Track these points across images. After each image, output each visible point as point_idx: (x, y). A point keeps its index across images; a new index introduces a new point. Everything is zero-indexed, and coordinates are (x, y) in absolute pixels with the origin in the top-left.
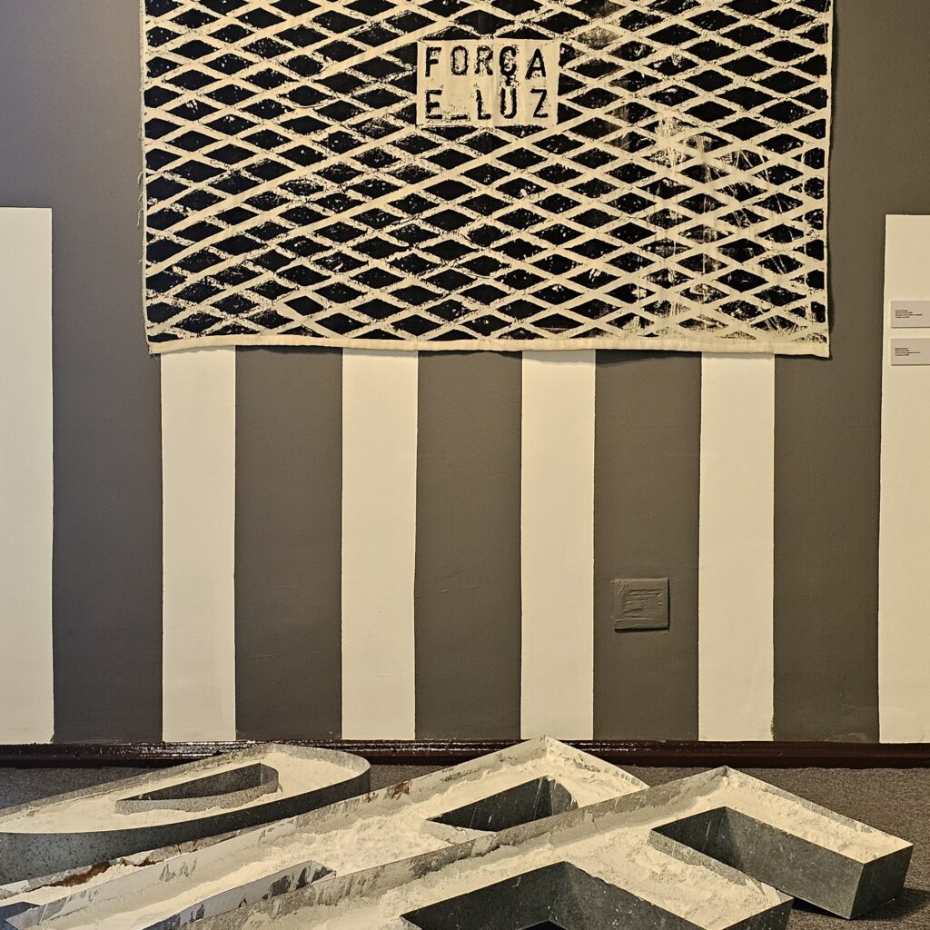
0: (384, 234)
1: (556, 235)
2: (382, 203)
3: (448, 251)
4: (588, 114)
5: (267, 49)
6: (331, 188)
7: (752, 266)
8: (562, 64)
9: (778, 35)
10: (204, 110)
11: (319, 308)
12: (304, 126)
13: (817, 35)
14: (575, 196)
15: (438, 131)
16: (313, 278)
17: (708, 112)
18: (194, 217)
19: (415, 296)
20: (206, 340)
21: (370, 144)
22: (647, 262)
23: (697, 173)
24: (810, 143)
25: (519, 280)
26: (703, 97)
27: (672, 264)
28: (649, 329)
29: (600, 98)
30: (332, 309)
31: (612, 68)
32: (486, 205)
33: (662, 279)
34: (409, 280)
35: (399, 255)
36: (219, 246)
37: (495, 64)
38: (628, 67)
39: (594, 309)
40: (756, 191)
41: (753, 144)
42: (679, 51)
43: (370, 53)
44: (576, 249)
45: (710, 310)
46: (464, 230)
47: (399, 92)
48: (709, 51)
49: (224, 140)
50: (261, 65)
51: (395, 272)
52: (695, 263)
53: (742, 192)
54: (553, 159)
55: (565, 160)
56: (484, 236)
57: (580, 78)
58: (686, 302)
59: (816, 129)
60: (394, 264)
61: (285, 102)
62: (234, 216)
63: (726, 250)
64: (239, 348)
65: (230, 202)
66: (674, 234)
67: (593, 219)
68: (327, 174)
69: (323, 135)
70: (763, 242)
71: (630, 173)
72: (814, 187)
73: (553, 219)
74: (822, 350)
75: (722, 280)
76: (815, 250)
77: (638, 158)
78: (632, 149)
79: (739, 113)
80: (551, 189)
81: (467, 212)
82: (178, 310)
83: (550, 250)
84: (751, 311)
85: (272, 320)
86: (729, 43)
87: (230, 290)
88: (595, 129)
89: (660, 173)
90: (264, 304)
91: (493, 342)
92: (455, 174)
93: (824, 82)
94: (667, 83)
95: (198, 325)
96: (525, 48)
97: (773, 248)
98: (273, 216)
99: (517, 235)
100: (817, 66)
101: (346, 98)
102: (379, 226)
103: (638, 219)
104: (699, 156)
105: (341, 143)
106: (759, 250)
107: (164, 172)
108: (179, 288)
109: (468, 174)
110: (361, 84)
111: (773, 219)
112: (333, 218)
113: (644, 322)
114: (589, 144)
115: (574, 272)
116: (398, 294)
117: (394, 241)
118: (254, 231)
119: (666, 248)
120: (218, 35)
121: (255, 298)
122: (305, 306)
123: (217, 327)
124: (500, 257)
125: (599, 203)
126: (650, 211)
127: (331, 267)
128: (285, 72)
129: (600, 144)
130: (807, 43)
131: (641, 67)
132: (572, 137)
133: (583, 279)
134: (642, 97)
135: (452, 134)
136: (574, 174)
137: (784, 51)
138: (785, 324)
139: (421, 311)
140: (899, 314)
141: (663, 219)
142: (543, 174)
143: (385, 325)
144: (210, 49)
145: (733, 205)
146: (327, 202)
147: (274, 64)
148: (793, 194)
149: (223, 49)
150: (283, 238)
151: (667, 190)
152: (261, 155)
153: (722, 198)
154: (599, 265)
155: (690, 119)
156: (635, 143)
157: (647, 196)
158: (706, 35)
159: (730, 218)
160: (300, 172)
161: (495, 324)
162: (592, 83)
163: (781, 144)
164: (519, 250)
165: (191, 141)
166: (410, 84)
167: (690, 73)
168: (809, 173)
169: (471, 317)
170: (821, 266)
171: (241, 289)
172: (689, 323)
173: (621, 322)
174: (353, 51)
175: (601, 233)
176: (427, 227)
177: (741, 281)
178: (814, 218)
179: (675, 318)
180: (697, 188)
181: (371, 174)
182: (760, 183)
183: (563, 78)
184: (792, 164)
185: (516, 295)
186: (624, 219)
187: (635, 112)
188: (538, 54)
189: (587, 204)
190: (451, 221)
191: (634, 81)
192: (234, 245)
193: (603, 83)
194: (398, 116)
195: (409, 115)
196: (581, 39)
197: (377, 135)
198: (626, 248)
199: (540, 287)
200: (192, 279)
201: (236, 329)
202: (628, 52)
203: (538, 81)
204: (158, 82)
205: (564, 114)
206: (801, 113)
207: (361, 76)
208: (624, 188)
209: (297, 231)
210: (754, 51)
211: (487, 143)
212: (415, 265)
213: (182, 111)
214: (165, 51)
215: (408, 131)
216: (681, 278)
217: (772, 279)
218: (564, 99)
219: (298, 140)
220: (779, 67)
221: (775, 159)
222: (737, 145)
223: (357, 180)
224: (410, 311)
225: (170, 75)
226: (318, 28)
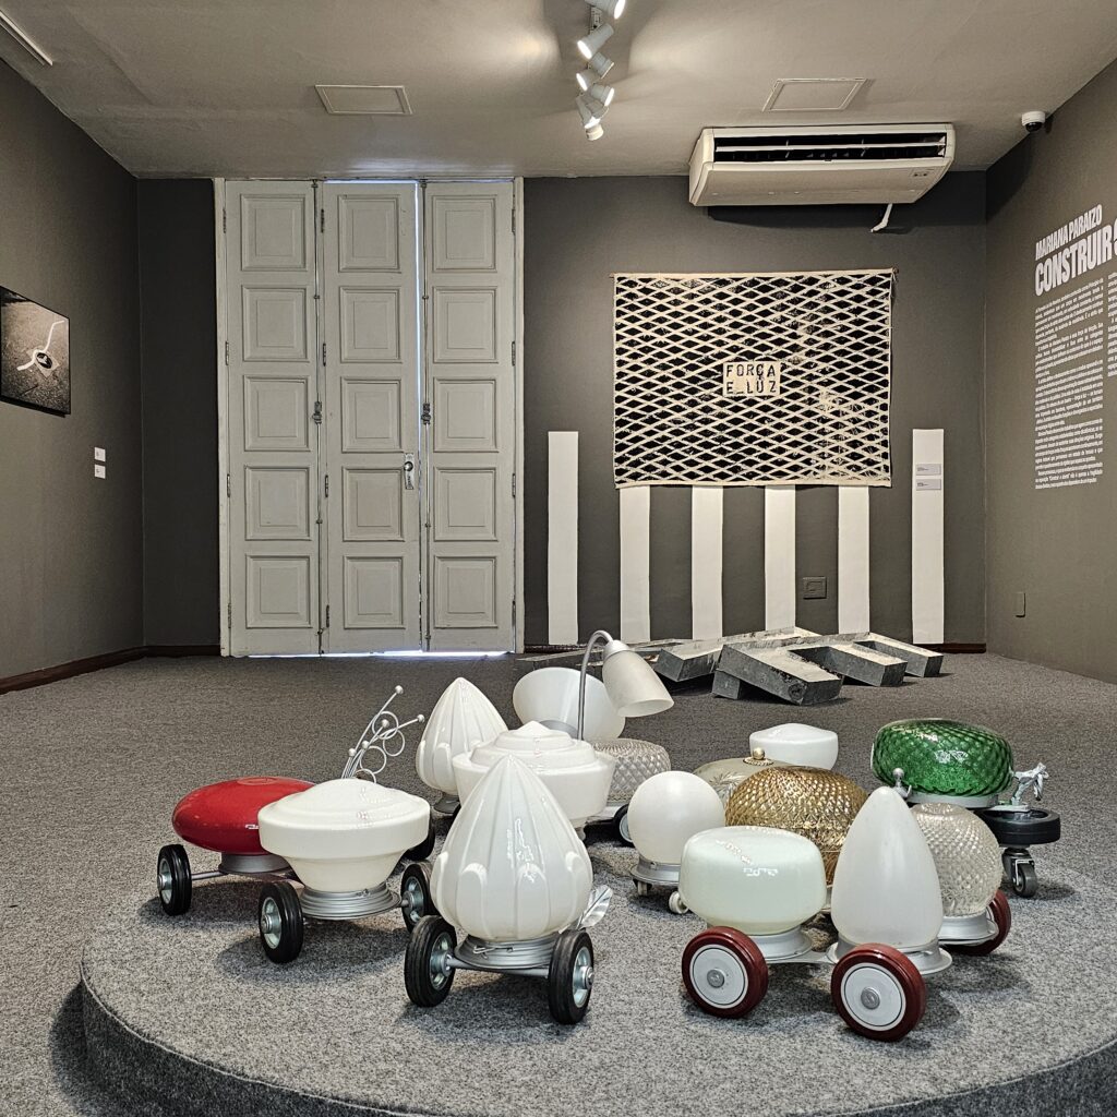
0: (710, 439)
1: (779, 439)
2: (709, 427)
3: (736, 445)
4: (792, 391)
5: (664, 367)
6: (689, 421)
7: (859, 450)
8: (782, 370)
9: (868, 358)
10: (638, 391)
11: (683, 469)
12: (678, 397)
13: (884, 358)
14: (787, 423)
15: (731, 398)
16: (681, 457)
17: (841, 389)
18: (634, 434)
19: (722, 464)
20: (638, 483)
21: (705, 404)
22: (816, 449)
23: (836, 413)
24: (882, 401)
25: (764, 457)
26: (839, 383)
27: (826, 450)
28: (817, 476)
29: (796, 384)
30: (689, 469)
31: (802, 372)
32: (751, 427)
33: (822, 456)
34: (720, 457)
35: (715, 448)
36: (644, 445)
37: (755, 371)
38: (808, 372)
39: (795, 468)
40: (860, 420)
41: (859, 402)
42: (829, 365)
43: (705, 368)
44: (788, 444)
45: (842, 468)
46: (742, 437)
47: (716, 383)
48: (841, 365)
49: (646, 403)
50: (661, 373)
51: (714, 454)
52: (836, 449)
53: (855, 421)
54: (778, 409)
55: (783, 409)
56: (750, 439)
57: (789, 376)
58: (832, 465)
59: (884, 396)
60: (714, 451)
61: (670, 388)
62: (650, 433)
63: (848, 444)
64: (651, 486)
65: (649, 428)
66: (827, 438)
67: (794, 432)
68: (688, 416)
69: (686, 400)
70: (863, 441)
71: (809, 414)
72: (884, 419)
73: (778, 432)
74: (888, 484)
75: (847, 456)
76: (884, 443)
77: (812, 408)
78: (810, 404)
79: (853, 389)
80: (777, 420)
81: (743, 430)
82: (627, 471)
83: (777, 445)
84: (858, 468)
85: (664, 474)
86: (849, 362)
87: (648, 463)
88: (795, 396)
89: (821, 414)
90: (661, 468)
91: (754, 482)
92: (738, 415)
93: (887, 377)
94: (824, 378)
95: (635, 476)
96: (767, 365)
97: (867, 443)
98: (665, 433)
99: (764, 439)
100: (884, 370)
101: (695, 386)
102: (707, 436)
103: (812, 432)
104: (837, 407)
105: (693, 403)
106: (862, 444)
107: (622, 417)
108: (628, 462)
109: (744, 415)
110: (701, 380)
111: (868, 432)
112: (689, 433)
113: (815, 473)
114: (792, 402)
115: (787, 453)
116: (715, 463)
117: (713, 442)
118: (658, 439)
119: (824, 444)
120: (645, 362)
121: (658, 465)
122: (678, 469)
123: (643, 477)
124: (757, 448)
125: (797, 426)
126: (817, 429)
127: (688, 453)
128: (671, 376)
129: (797, 402)
130: (880, 361)
131: (813, 372)
132: (786, 399)
133: (790, 456)
134: (814, 383)
135: (737, 399)
136: (786, 414)
137: (871, 365)
138: (873, 473)
139: (724, 470)
140: (919, 469)
141: (822, 432)
142: (774, 414)
143: (710, 475)
144: (641, 368)
145: (851, 426)
146: (687, 427)
147: (667, 373)
148: (875, 421)
149: (646, 367)
150: (669, 442)
151: (824, 420)
152: (661, 409)
153: (846, 423)
154: (797, 450)
155: (833, 392)
156: (811, 401)
157: (816, 423)
158: (839, 359)
159: (850, 431)
160: (676, 416)
161: (754, 475)
162: (793, 378)
163: (870, 401)
164: (764, 445)
165: (633, 404)
166: (720, 380)
167: (833, 374)
168: (882, 413)
169: (745, 472)
170: (887, 450)
171: (652, 462)
172: (833, 474)
173: (806, 473)
174: (698, 367)
175: (798, 438)
176: (727, 436)
177: (854, 456)
178: (884, 431)
179: (827, 472)
180: (837, 419)
181: (704, 415)
182: (862, 417)
183: (782, 376)
184: (875, 410)
185: (763, 463)
186: (807, 432)
187: (811, 390)
188: (772, 367)
189: (792, 426)
190: (737, 434)
191: (810, 378)
192: (650, 445)
193: (798, 378)
194: (716, 392)
195: (720, 392)
196: (789, 361)
197: (707, 400)
198: (807, 444)
199: (773, 459)
200: (633, 458)
201: (650, 478)
202: (808, 366)
203: (772, 378)
204: (620, 381)
205: (783, 390)
206: (878, 389)
207: (700, 377)
208: (807, 420)
209: (675, 439)
210: (859, 365)
211: (751, 403)
212: (722, 451)
213: (629, 392)
214: (623, 369)
215: (719, 398)
216: (830, 455)
217: (867, 456)
218: (783, 385)
219: (675, 403)
220: (868, 371)
221: (868, 407)
222: (852, 402)
223: (699, 418)
224: (720, 470)
225: (625, 378)
226: (684, 358)
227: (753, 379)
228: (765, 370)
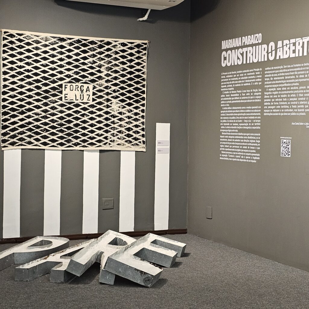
0: (55, 124)
1: (92, 125)
2: (54, 118)
3: (69, 128)
4: (98, 100)
5: (30, 83)
6: (44, 114)
7: (131, 133)
8: (93, 89)
9: (136, 86)
10: (15, 96)
11: (40, 140)
12: (38, 100)
13: (143, 86)
14: (96, 117)
15: (67, 103)
16: (39, 134)
17: (123, 101)
18: (13, 120)
19: (61, 138)
20: (14, 147)
21: (52, 105)
22: (110, 131)
23: (120, 113)
24: (142, 108)
25: (84, 135)
26: (122, 98)
27: (115, 132)
28: (111, 146)
29: (101, 97)
30: (43, 140)
31: (103, 91)
32: (77, 119)
33: (113, 135)
34: (60, 134)
35: (58, 129)
36: (18, 126)
37: (79, 89)
38: (106, 91)
39: (100, 141)
40: (132, 117)
41: (131, 108)
42: (117, 88)
43: (52, 85)
44: (96, 128)
45: (123, 142)
46: (72, 124)
47: (59, 94)
48: (122, 88)
49: (20, 103)
50: (28, 87)
51: (57, 133)
52: (120, 132)
53: (129, 117)
54: (91, 109)
55: (94, 110)
56: (77, 125)
57: (97, 92)
58: (118, 140)
59: (143, 105)
60: (57, 131)
61: (33, 95)
62: (22, 120)
63: (126, 129)
64: (22, 149)
65: (21, 117)
66: (116, 126)
67: (100, 122)
68: (43, 111)
69: (42, 103)
70: (133, 128)
71: (107, 113)
72: (143, 117)
73: (91, 122)
74: (144, 150)
75: (125, 135)
76: (143, 130)
77: (108, 110)
78: (107, 108)
79: (128, 101)
80: (91, 116)
81: (73, 120)
82: (8, 141)
83: (91, 128)
84: (131, 142)
85: (30, 143)
86: (126, 87)
87: (20, 136)
88: (100, 103)
89: (113, 113)
90: (28, 139)
91: (78, 148)
92: (70, 112)
93: (145, 96)
94: (114, 94)
95: (13, 144)
97: (135, 129)
98: (30, 120)
99: (84, 125)
100: (143, 92)
101: (47, 95)
102: (54, 123)
103: (108, 122)
104: (121, 110)
105: (46, 104)
106: (132, 129)
107: (6, 110)
108: (9, 136)
109: (73, 112)
110: (50, 92)
111: (135, 123)
112: (44, 121)
113: (110, 144)
114: (99, 107)
115: (96, 133)
116: (58, 137)
117: (57, 126)
118: (26, 123)
119: (114, 128)
120: (19, 80)
121: (26, 138)
122: (38, 140)
123: (17, 144)
124: (80, 130)
125: (101, 119)
126: (111, 121)
127: (43, 131)
128: (34, 89)
129: (101, 107)
130: (141, 88)
131: (109, 91)
132: (95, 105)
133: (97, 135)
134: (109, 97)
135: (70, 103)
136: (95, 113)
137: (137, 89)
138: (137, 145)
139: (63, 141)
140: (159, 143)
141: (113, 123)
142: (89, 112)
143: (55, 144)
144: (17, 83)
145: (127, 120)
146: (42, 117)
147: (31, 87)
148: (139, 118)
149: (20, 83)
150: (33, 125)
151: (114, 116)
152: (28, 107)
153: (125, 118)
154: (101, 132)
155: (119, 102)
156: (108, 106)
157: (110, 118)
158: (122, 85)
159: (127, 123)
160: (37, 111)
161: (78, 144)
162: (99, 94)
163: (136, 108)
164: (84, 128)
165: (12, 103)
166: (61, 92)
167: (119, 93)
168: (142, 114)
169: (73, 143)
170: (144, 133)
171: (23, 136)
172: (118, 144)
173: (105, 144)
174: (49, 85)
175: (101, 125)
176: (64, 123)
177: (129, 136)
178: (143, 123)
179: (116, 143)
180: (120, 116)
181: (52, 111)
183: (93, 93)
184: (139, 112)
185: (83, 138)
186: (106, 122)
187: (108, 100)
188: (88, 87)
189: (98, 119)
190: (69, 122)
191: (108, 94)
192: (22, 126)
193: (101, 94)
194: (58, 99)
195: (61, 99)
196: (97, 84)
197: (54, 103)
198: (106, 128)
199: (88, 136)
200: (12, 134)
201: (22, 145)
202: (106, 88)
203: (88, 93)
204: (5, 90)
205: (94, 100)
206: (140, 102)
207: (50, 90)
208: (106, 116)
209: (36, 123)
210: (131, 89)
211: (77, 105)
212: (62, 131)
213: (10, 96)
214: (7, 83)
215: (60, 102)
216: (117, 135)
217: (135, 135)
218: (94, 97)
219: (36, 103)
220: (136, 92)
221: (135, 111)
222: (128, 108)
223: (49, 113)
224: (60, 141)
225: (8, 88)
226: (41, 79)
227: (78, 93)
228: (85, 88)
